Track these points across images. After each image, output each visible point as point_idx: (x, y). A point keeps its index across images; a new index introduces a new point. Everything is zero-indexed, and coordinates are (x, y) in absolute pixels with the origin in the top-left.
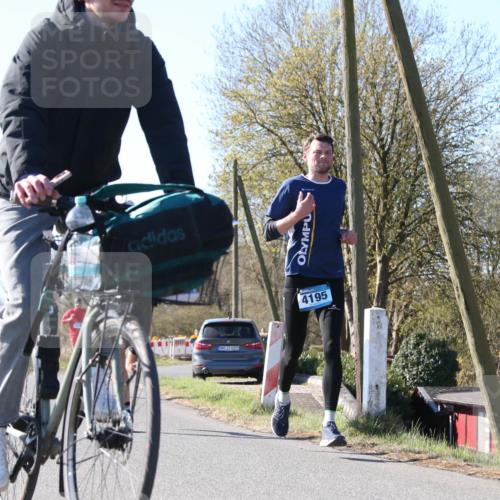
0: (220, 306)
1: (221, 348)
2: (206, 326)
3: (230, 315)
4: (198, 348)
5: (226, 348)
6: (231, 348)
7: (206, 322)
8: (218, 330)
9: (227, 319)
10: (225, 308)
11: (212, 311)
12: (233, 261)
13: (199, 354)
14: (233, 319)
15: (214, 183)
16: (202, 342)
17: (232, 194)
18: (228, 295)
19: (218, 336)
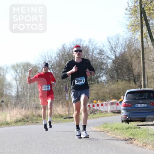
0: (135, 82)
1: (136, 106)
2: (128, 93)
3: (141, 87)
4: (124, 106)
5: (140, 106)
6: (142, 105)
7: (128, 91)
8: (135, 95)
9: (139, 89)
10: (138, 83)
11: (131, 85)
12: (141, 56)
13: (124, 109)
14: (143, 89)
15: (129, 13)
16: (126, 102)
17: (139, 19)
18: (139, 76)
19: (135, 99)
